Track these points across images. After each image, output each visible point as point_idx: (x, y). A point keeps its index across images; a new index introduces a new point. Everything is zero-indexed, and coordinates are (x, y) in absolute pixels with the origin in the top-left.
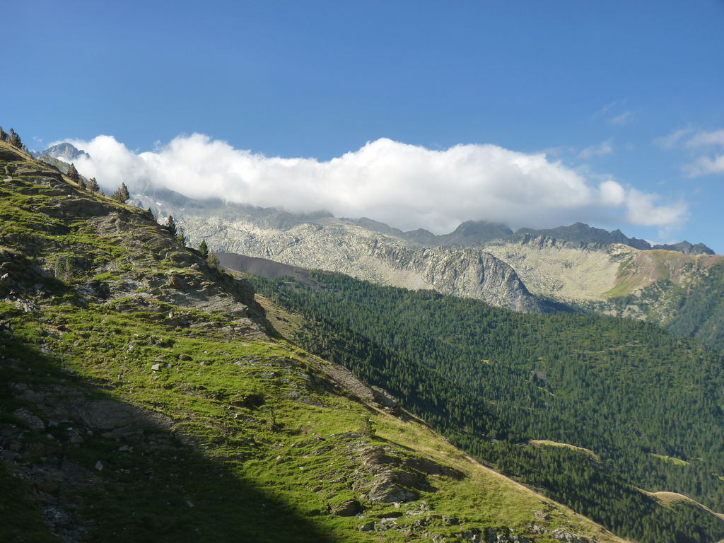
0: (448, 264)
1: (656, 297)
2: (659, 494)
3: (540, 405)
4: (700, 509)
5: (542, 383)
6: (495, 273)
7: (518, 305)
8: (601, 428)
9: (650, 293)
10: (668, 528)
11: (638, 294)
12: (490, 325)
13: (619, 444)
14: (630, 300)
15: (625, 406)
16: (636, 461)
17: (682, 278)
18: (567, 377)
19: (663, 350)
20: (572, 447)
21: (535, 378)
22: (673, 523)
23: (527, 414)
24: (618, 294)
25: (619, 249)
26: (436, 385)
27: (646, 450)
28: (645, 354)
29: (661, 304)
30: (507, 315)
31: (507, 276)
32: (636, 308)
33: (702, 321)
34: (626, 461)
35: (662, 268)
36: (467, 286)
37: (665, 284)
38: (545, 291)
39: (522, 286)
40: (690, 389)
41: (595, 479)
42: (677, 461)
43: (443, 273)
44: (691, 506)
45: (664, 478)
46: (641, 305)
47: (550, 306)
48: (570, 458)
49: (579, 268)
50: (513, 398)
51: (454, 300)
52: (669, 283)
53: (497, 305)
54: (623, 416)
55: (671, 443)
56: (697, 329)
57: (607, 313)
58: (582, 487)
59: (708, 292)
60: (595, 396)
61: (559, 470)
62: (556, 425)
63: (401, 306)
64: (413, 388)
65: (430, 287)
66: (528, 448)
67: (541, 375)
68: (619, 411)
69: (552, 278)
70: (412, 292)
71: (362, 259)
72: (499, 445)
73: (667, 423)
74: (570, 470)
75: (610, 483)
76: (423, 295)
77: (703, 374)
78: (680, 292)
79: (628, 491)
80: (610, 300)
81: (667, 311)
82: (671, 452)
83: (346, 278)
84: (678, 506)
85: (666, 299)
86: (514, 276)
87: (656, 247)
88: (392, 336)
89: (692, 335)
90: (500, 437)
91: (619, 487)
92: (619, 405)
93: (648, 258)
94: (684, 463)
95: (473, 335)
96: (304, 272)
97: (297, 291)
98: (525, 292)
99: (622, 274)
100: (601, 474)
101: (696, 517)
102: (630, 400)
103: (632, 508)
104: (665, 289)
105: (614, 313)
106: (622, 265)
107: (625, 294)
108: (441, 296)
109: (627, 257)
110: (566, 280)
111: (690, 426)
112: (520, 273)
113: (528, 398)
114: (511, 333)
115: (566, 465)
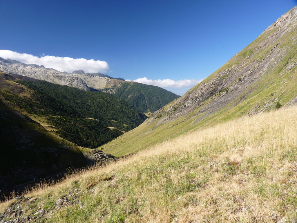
0: (70, 80)
1: (113, 89)
2: (110, 128)
3: (88, 110)
4: (117, 130)
5: (89, 106)
6: (81, 82)
7: (85, 89)
8: (100, 115)
9: (112, 88)
10: (111, 134)
11: (110, 88)
12: (79, 93)
13: (104, 118)
14: (108, 89)
15: (106, 110)
16: (107, 121)
17: (118, 85)
18: (94, 104)
19: (114, 99)
20: (93, 119)
21: (88, 104)
22: (112, 133)
23: (85, 112)
24: (106, 88)
25: (107, 78)
26: (65, 106)
27: (109, 119)
28: (110, 100)
29: (114, 90)
30: (83, 91)
31: (83, 83)
32: (109, 91)
33: (122, 94)
34: (105, 121)
35: (115, 83)
36: (75, 85)
37: (115, 86)
38: (91, 86)
39: (86, 85)
40: (118, 107)
41: (98, 125)
42: (115, 121)
43: (69, 82)
44: (116, 130)
45: (112, 124)
46: (110, 90)
47: (92, 90)
48: (93, 121)
49: (98, 82)
50: (83, 109)
51: (71, 88)
52: (116, 86)
53: (81, 89)
54: (105, 112)
55: (114, 117)
56: (121, 95)
57: (104, 91)
58: (95, 127)
59: (123, 88)
60: (100, 108)
61: (91, 124)
62: (91, 114)
63: (59, 88)
64: (60, 107)
65: (66, 85)
66: (84, 119)
67: (89, 104)
68: (104, 111)
69: (93, 84)
70: (62, 86)
71: (51, 78)
72: (78, 119)
73: (113, 114)
74: (93, 124)
75: (101, 126)
76: (64, 86)
77: (121, 104)
78: (118, 88)
79: (104, 127)
80: (104, 89)
81: (115, 91)
82: (114, 119)
83: (46, 82)
84: (113, 130)
85: (115, 89)
86: (85, 83)
87: (114, 79)
88: (56, 95)
89: (120, 96)
90: (78, 117)
91: (102, 127)
92: (104, 110)
93: (112, 81)
94: (116, 121)
95: (75, 95)
96: (36, 80)
97: (34, 84)
98: (87, 86)
99: (107, 84)
100: (99, 124)
101: (116, 132)
102: (107, 109)
103: (105, 131)
104: (115, 87)
105: (105, 91)
106: (107, 82)
107: (108, 88)
108: (68, 87)
109: (108, 80)
110: (96, 84)
111: (118, 114)
112: (86, 82)
113: (86, 109)
114: (83, 95)
115: (92, 123)
